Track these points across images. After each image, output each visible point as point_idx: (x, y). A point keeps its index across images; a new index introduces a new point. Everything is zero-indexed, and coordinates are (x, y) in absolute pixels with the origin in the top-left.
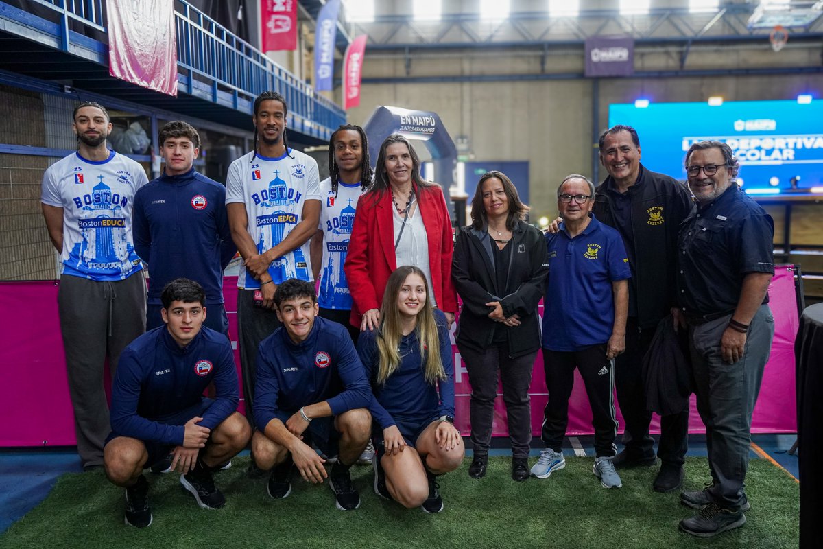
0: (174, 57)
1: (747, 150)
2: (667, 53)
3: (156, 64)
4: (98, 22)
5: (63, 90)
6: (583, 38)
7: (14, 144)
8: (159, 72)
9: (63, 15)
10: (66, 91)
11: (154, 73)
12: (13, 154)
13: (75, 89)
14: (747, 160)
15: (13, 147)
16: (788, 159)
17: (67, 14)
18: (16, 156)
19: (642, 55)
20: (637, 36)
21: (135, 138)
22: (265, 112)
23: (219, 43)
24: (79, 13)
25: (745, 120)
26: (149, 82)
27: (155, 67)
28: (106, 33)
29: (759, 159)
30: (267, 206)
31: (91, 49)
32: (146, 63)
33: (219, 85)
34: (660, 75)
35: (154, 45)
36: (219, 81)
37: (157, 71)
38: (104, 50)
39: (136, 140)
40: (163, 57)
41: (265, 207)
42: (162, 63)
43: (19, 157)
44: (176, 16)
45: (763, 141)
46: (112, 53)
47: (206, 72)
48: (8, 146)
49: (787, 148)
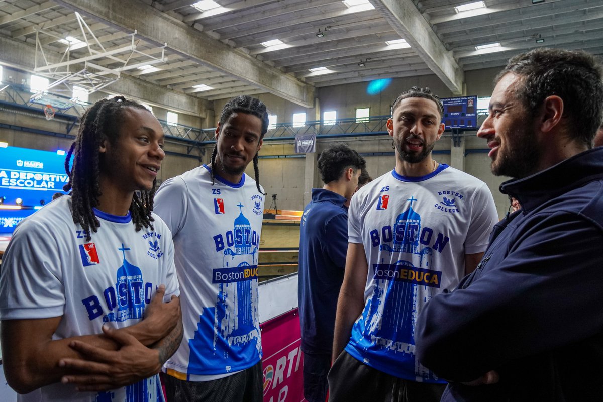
1: (25, 180)
14: (25, 186)
16: (51, 188)
25: (24, 160)
29: (33, 187)
30: (233, 254)
41: (230, 256)
45: (36, 175)
49: (50, 181)
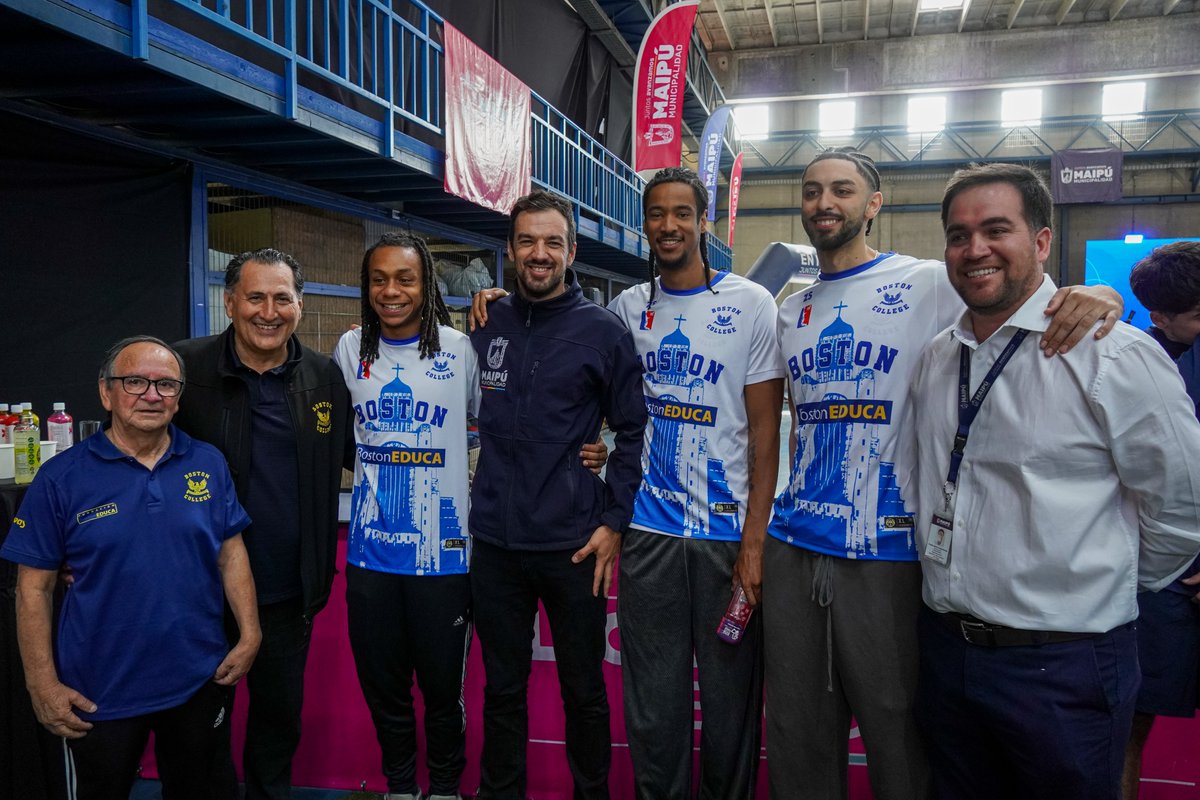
0: (528, 172)
2: (1171, 171)
3: (504, 179)
4: (433, 122)
5: (389, 215)
6: (1047, 153)
7: (326, 283)
8: (509, 189)
9: (387, 110)
10: (395, 217)
11: (501, 190)
12: (325, 296)
13: (406, 214)
15: (325, 286)
17: (394, 108)
18: (327, 298)
19: (1134, 174)
20: (1127, 149)
21: (474, 277)
22: (658, 208)
23: (585, 156)
24: (409, 108)
26: (494, 201)
27: (503, 183)
28: (442, 137)
31: (422, 156)
32: (492, 177)
33: (582, 209)
34: (1162, 201)
35: (503, 155)
36: (581, 204)
37: (505, 188)
38: (439, 159)
39: (476, 280)
40: (514, 170)
42: (512, 179)
43: (331, 299)
44: (533, 119)
46: (449, 163)
47: (566, 193)
48: (319, 285)
